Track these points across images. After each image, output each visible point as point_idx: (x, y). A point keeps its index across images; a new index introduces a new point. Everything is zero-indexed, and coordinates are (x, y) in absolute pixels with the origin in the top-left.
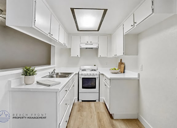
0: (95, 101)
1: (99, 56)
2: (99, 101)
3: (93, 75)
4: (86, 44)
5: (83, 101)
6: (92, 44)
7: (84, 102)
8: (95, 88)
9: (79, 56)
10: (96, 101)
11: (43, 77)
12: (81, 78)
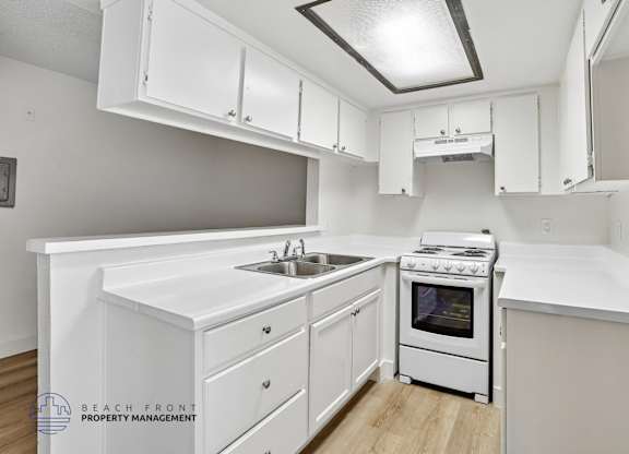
0: (471, 396)
1: (498, 191)
2: (491, 400)
3: (460, 274)
4: (436, 143)
5: (415, 382)
6: (466, 140)
7: (418, 389)
8: (472, 337)
9: (410, 192)
10: (477, 397)
11: (240, 268)
12: (406, 281)
